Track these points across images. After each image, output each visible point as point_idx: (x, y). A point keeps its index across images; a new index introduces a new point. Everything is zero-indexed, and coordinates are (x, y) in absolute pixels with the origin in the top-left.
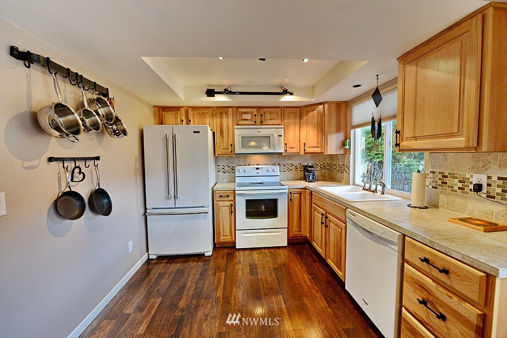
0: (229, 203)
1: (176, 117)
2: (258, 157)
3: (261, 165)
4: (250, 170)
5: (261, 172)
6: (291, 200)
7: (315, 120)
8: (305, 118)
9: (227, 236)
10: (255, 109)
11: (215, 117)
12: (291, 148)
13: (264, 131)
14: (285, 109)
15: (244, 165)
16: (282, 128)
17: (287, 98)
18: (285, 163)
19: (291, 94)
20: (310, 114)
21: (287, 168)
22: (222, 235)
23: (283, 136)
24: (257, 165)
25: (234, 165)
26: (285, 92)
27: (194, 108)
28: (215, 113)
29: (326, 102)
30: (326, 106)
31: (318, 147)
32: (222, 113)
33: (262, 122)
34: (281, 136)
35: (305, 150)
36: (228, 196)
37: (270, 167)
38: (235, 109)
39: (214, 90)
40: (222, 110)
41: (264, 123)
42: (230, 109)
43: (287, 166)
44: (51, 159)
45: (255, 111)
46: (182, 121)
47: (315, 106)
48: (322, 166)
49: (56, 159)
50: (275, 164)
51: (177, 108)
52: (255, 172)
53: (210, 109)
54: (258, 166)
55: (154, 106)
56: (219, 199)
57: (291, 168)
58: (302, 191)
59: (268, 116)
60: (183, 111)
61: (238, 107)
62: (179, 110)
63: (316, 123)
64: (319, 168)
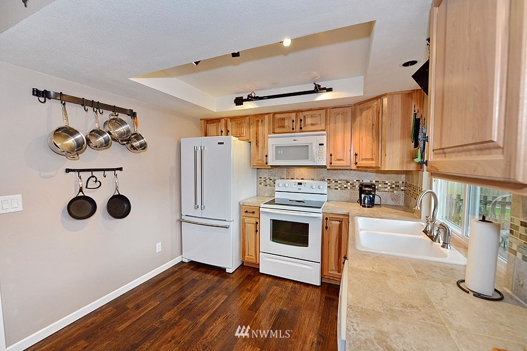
0: (254, 220)
1: (217, 129)
2: (303, 170)
3: (307, 179)
4: (291, 185)
5: (303, 188)
6: (326, 227)
7: (370, 122)
8: (358, 119)
9: (252, 256)
10: (293, 114)
11: (252, 126)
12: (339, 160)
13: (301, 139)
14: (331, 110)
15: (287, 179)
16: (324, 135)
17: (324, 96)
18: (337, 179)
19: (330, 90)
20: (364, 113)
21: (339, 185)
22: (247, 254)
23: (325, 145)
24: (302, 179)
25: (276, 178)
26: (318, 89)
27: (233, 119)
28: (251, 122)
29: (385, 95)
30: (385, 100)
31: (372, 159)
32: (258, 121)
33: (301, 128)
34: (323, 144)
35: (356, 163)
36: (253, 212)
37: (315, 183)
38: (272, 115)
39: (242, 97)
40: (257, 118)
41: (303, 130)
42: (266, 117)
43: (339, 182)
44: (68, 171)
45: (293, 116)
46: (222, 132)
47: (370, 102)
48: (394, 186)
49: (74, 170)
50: (323, 180)
51: (218, 120)
52: (296, 188)
53: (247, 118)
54: (300, 181)
55: (201, 120)
56: (245, 215)
57: (345, 186)
58: (343, 219)
59: (309, 121)
60: (223, 121)
61: (275, 113)
62: (220, 121)
63: (371, 126)
64: (389, 188)
